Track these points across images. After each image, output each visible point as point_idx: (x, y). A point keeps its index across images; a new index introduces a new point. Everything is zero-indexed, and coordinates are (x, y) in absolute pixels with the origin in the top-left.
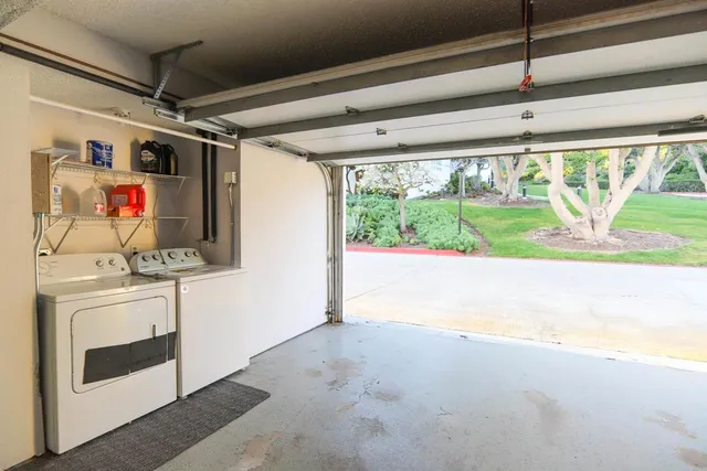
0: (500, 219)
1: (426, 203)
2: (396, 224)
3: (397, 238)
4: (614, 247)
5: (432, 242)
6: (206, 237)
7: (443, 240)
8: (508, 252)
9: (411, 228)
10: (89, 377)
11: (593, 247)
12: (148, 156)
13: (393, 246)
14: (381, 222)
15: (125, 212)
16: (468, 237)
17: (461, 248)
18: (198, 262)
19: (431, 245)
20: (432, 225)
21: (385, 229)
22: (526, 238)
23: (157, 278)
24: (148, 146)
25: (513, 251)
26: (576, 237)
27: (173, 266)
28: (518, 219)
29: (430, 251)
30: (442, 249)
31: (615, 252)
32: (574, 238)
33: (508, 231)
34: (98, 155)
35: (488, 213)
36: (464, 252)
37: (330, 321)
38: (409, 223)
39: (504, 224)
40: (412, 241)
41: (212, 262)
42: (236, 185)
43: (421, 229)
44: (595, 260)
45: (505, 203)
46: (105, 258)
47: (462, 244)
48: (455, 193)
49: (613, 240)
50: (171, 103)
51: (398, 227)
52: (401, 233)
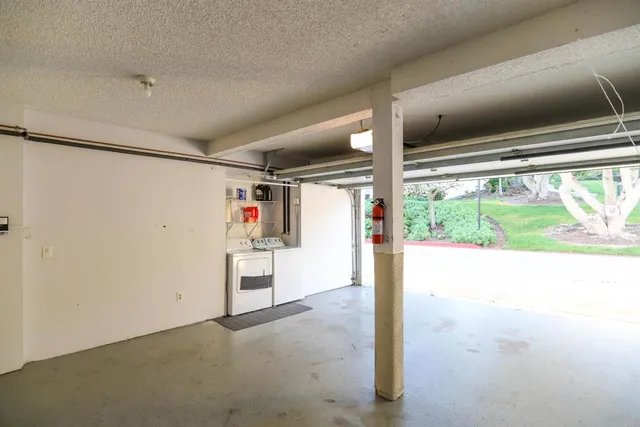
0: (526, 216)
1: (458, 203)
2: (427, 222)
3: (427, 234)
4: (625, 241)
5: (455, 236)
6: (285, 232)
7: (464, 235)
8: (520, 246)
9: (440, 225)
10: (243, 287)
11: (603, 241)
12: (259, 192)
13: (423, 240)
14: (415, 220)
15: (251, 220)
16: (487, 232)
17: (480, 242)
18: (281, 244)
19: (453, 239)
20: (459, 223)
21: (417, 226)
22: (543, 234)
23: (265, 250)
24: (259, 187)
25: (526, 245)
26: (591, 232)
27: (270, 246)
28: (541, 216)
29: (453, 244)
30: (463, 242)
31: (625, 246)
32: (589, 234)
33: (529, 227)
34: (241, 195)
35: (515, 210)
36: (482, 245)
37: (354, 285)
38: (438, 221)
39: (527, 221)
40: (439, 236)
41: (287, 244)
42: (299, 205)
43: (448, 226)
44: (603, 254)
45: (533, 201)
46: (243, 241)
47: (480, 238)
48: (493, 191)
49: (627, 235)
50: (271, 172)
51: (429, 225)
52: (430, 230)
